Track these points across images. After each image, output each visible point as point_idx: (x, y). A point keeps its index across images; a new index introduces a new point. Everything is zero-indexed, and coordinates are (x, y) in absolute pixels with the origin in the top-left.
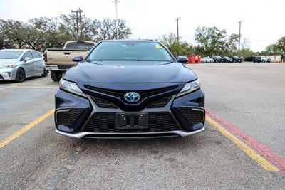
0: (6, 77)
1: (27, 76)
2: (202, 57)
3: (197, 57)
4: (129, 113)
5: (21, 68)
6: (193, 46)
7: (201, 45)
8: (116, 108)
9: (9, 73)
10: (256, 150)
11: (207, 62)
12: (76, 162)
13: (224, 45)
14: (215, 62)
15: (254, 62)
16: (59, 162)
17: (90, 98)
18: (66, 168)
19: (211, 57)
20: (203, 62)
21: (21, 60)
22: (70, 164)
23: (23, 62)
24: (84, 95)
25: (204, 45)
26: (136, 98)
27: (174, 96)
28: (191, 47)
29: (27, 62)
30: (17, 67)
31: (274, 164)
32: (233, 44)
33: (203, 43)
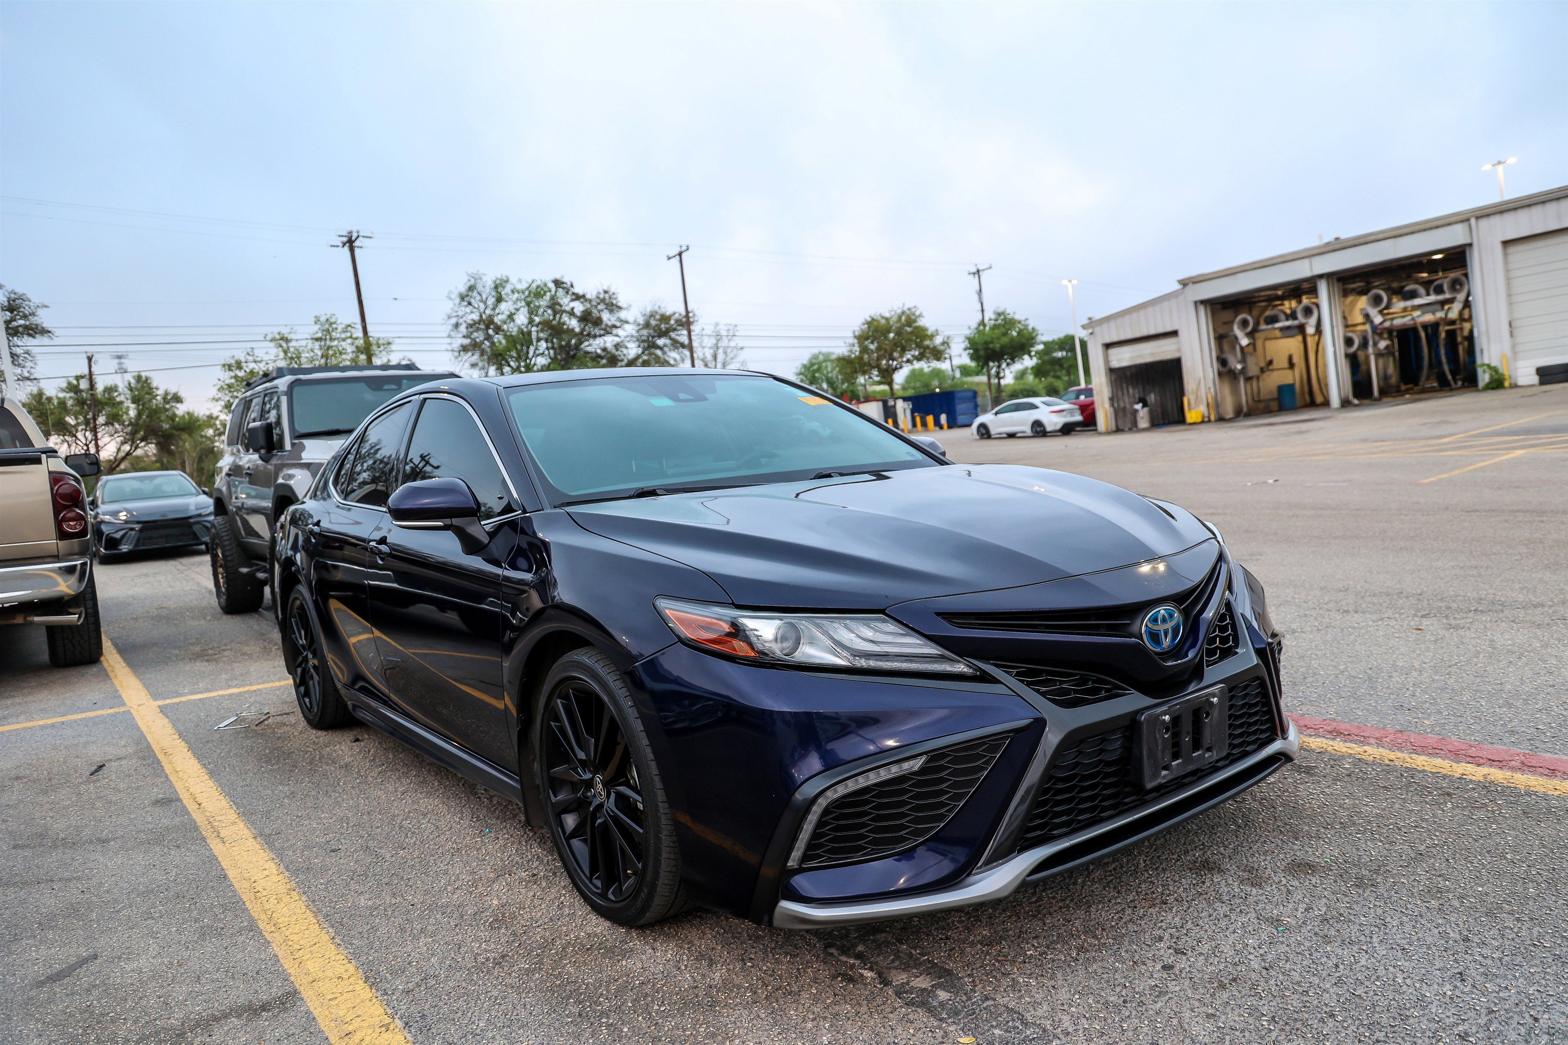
26: (1176, 630)
33: (509, 366)
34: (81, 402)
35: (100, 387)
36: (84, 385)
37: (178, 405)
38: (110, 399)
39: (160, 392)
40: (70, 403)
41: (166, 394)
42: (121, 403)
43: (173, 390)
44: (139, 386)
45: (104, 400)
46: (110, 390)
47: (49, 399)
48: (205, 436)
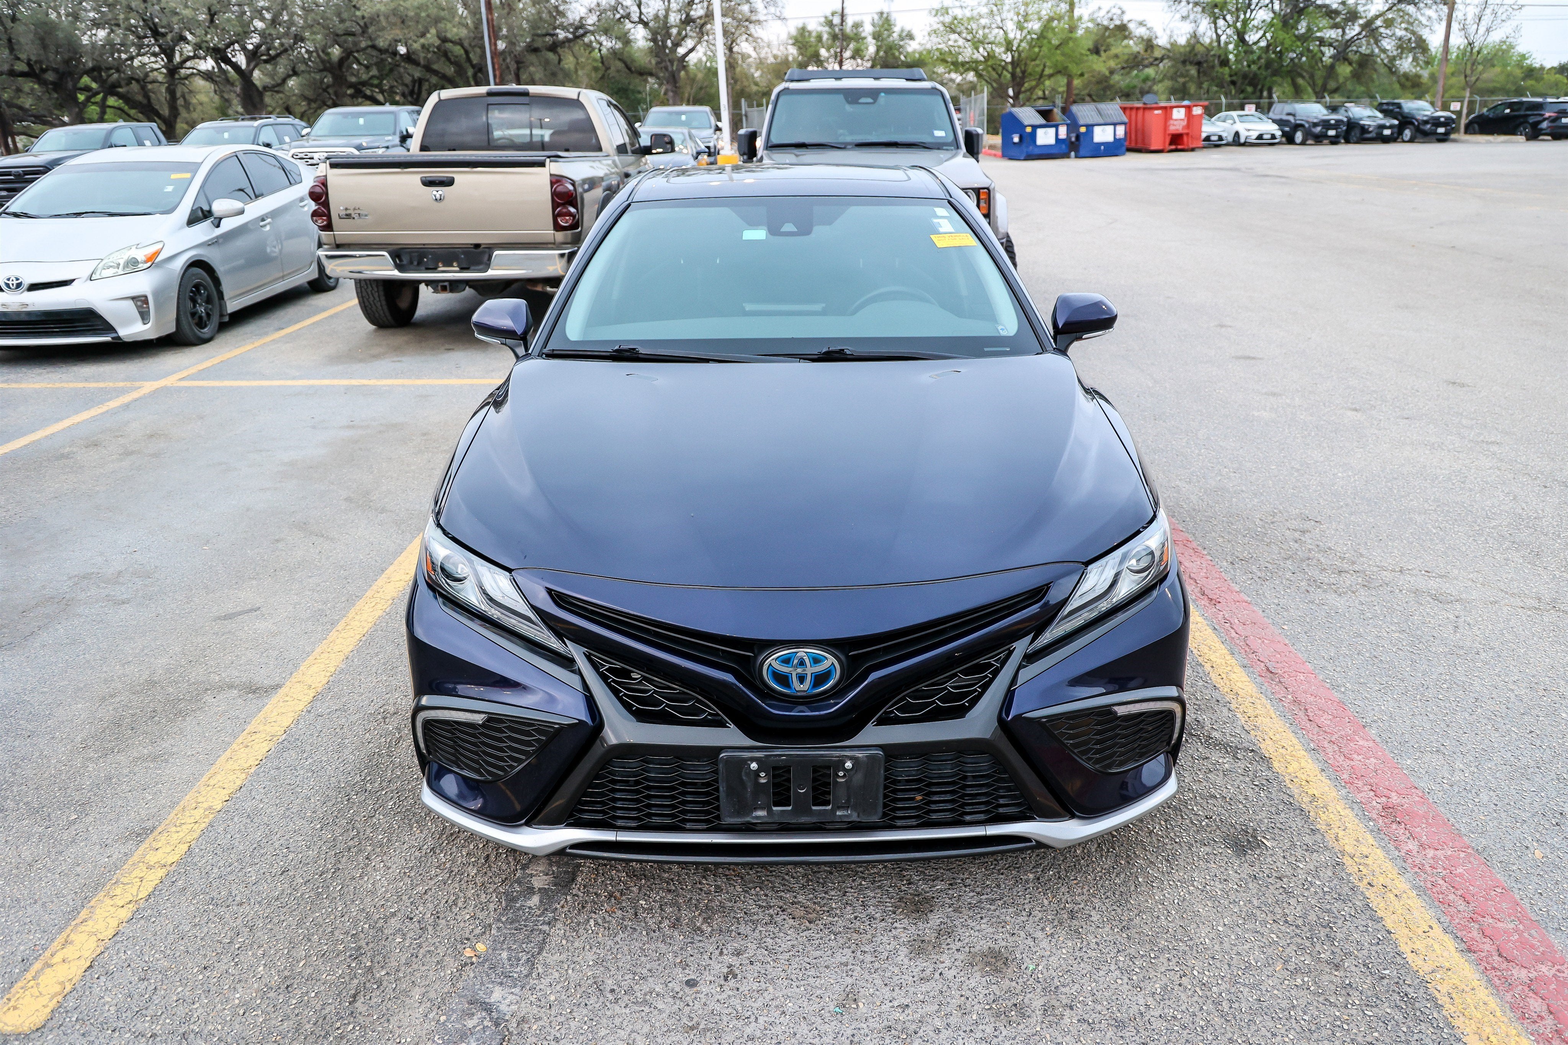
0: (128, 322)
1: (232, 306)
2: (1211, 112)
3: (1179, 114)
4: (785, 752)
5: (197, 264)
6: (1162, 41)
7: (1205, 30)
8: (720, 724)
9: (140, 301)
10: (1440, 903)
11: (1237, 141)
12: (531, 963)
13: (1353, 31)
14: (1289, 139)
15: (1534, 135)
16: (452, 965)
17: (582, 663)
18: (488, 1008)
19: (1264, 109)
20: (1214, 143)
21: (192, 221)
22: (506, 979)
23: (203, 232)
24: (554, 643)
25: (1227, 35)
26: (821, 678)
27: (1021, 647)
28: (1149, 44)
29: (228, 225)
30: (179, 264)
31: (1522, 1015)
32: (1411, 24)
33: (1225, 19)
34: (834, 37)
35: (850, 21)
36: (837, 20)
37: (911, 42)
38: (856, 34)
39: (897, 29)
40: (825, 37)
41: (902, 31)
42: (865, 38)
43: (908, 28)
44: (881, 23)
45: (852, 35)
46: (857, 25)
47: (810, 33)
48: (937, 73)
